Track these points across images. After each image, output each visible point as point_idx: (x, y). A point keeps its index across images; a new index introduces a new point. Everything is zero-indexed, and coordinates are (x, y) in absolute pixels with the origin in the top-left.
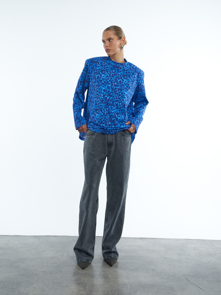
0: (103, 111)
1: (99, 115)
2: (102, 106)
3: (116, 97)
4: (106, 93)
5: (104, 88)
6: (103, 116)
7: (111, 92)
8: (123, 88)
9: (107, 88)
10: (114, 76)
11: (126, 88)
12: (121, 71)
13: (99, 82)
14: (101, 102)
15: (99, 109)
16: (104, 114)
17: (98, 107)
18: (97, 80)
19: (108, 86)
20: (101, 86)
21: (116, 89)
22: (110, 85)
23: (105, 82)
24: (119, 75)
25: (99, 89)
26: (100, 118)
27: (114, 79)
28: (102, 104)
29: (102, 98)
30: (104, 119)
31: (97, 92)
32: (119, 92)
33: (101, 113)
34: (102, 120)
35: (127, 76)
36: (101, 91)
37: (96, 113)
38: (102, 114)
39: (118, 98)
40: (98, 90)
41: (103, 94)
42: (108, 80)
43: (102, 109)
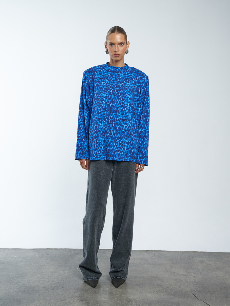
0: (106, 119)
1: (103, 124)
2: (105, 114)
3: (120, 102)
4: (108, 100)
5: (105, 95)
6: (107, 125)
7: (114, 98)
8: (126, 92)
9: (109, 94)
10: (114, 81)
11: (129, 92)
12: (122, 75)
13: (99, 90)
14: (104, 110)
15: (102, 118)
16: (108, 122)
17: (101, 115)
18: (97, 88)
19: (109, 92)
20: (102, 93)
21: (118, 93)
22: (111, 91)
23: (105, 89)
24: (119, 79)
25: (101, 97)
26: (104, 128)
27: (115, 84)
28: (105, 112)
29: (105, 105)
30: (108, 128)
31: (98, 100)
32: (123, 96)
33: (104, 122)
34: (106, 129)
35: (129, 79)
36: (102, 98)
37: (99, 122)
38: (106, 123)
39: (122, 103)
40: (99, 98)
41: (104, 101)
42: (109, 87)
43: (106, 117)
